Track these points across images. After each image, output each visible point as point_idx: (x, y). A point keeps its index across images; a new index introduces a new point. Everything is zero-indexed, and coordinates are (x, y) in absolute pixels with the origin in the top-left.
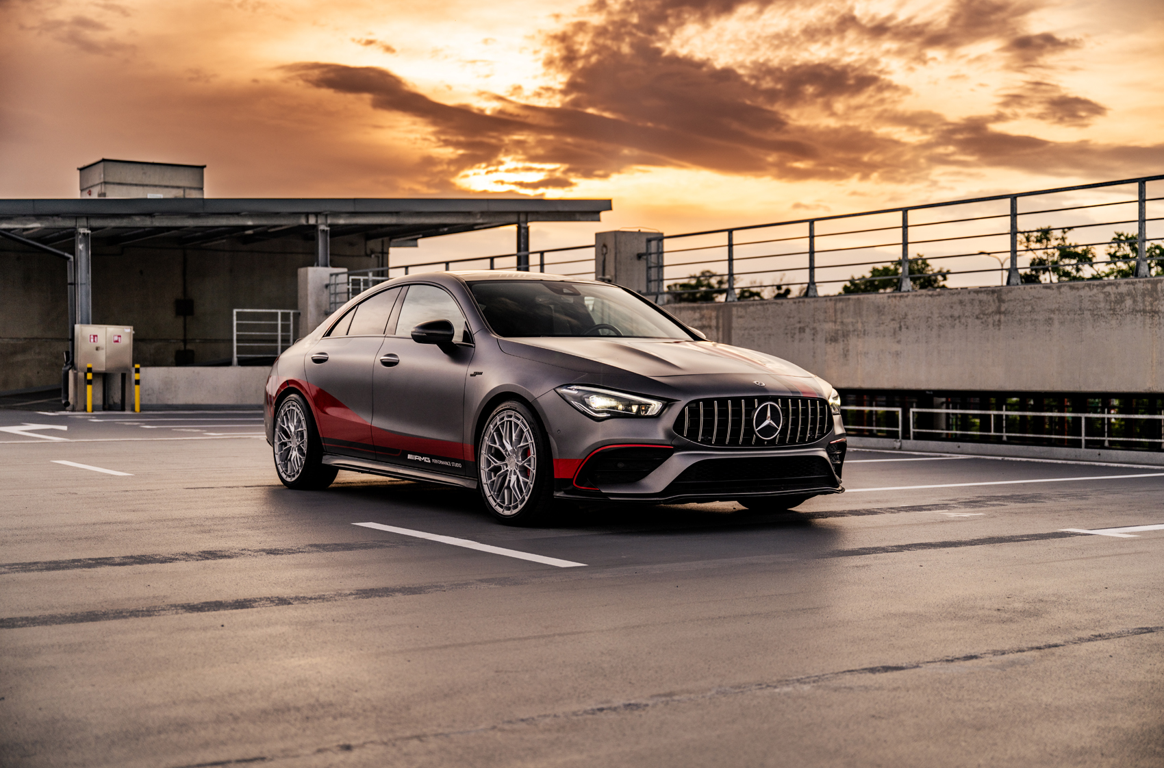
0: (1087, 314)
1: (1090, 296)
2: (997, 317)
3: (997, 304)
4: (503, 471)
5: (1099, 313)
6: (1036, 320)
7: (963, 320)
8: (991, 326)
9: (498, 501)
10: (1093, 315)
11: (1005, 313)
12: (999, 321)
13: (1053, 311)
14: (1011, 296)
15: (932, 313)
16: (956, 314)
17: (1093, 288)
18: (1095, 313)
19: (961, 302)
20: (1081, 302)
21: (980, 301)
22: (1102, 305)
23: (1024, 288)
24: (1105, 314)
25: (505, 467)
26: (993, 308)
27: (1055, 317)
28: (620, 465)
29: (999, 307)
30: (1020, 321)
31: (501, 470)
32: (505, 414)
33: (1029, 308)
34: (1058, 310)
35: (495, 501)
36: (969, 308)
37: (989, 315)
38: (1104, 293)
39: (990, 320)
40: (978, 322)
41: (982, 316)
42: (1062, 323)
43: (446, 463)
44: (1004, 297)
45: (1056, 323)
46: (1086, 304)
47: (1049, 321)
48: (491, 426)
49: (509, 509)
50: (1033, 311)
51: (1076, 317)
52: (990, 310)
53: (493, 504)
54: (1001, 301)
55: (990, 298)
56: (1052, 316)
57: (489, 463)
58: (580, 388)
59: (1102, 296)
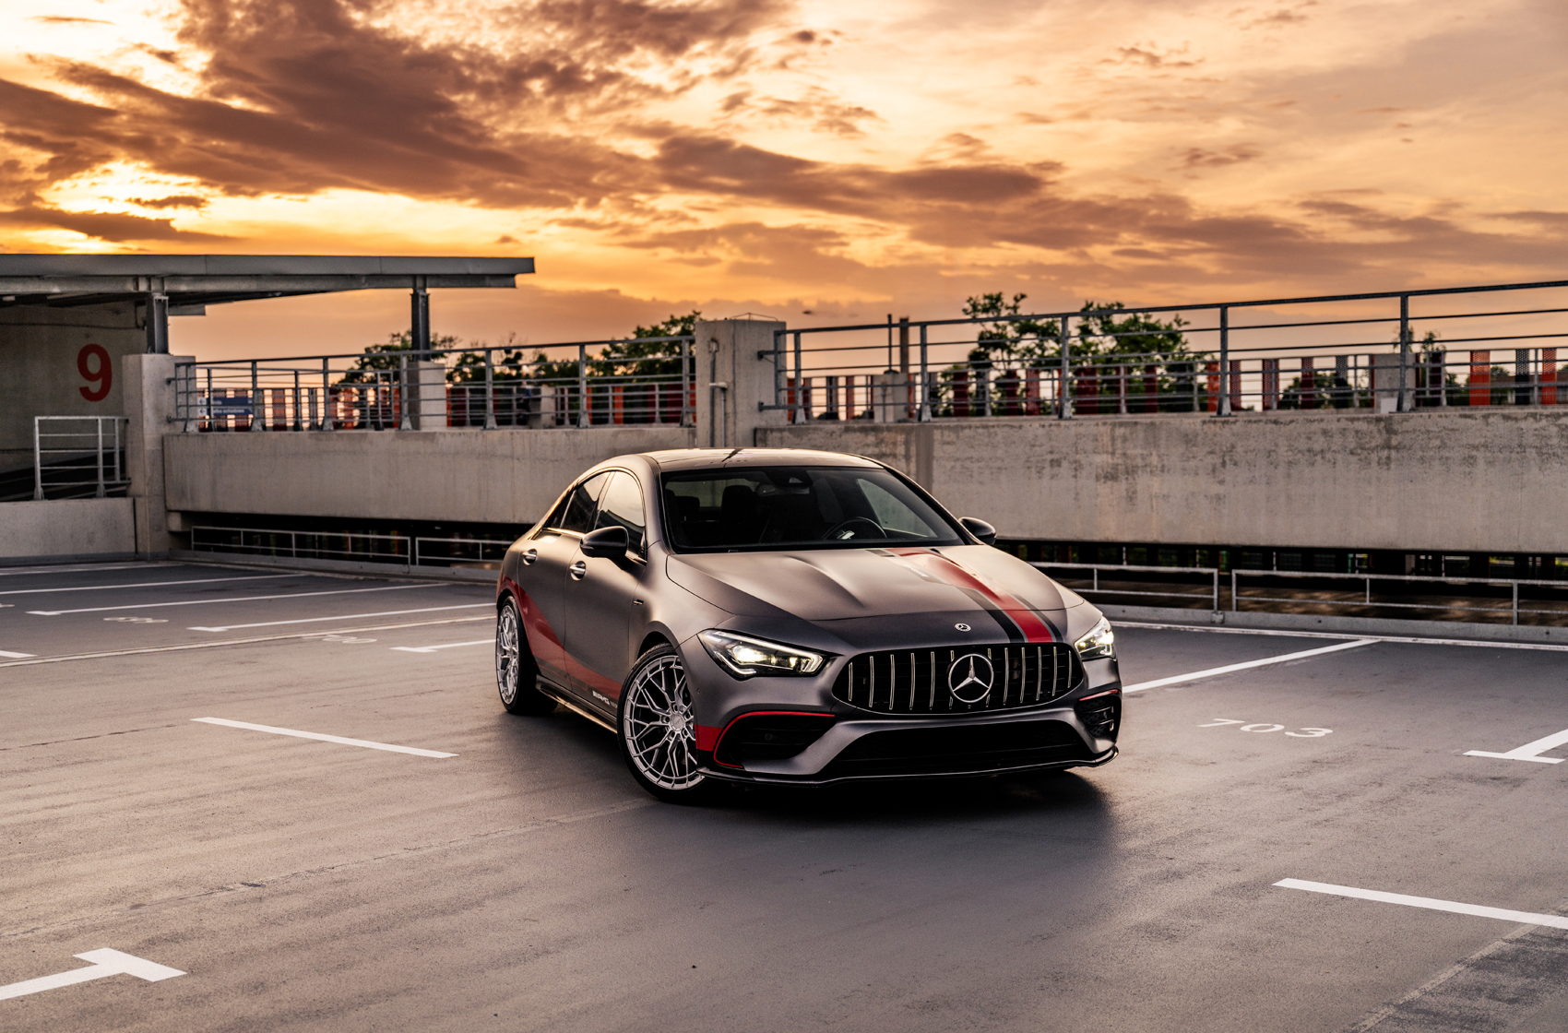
0: (1532, 453)
1: (1536, 430)
2: (1386, 453)
3: (1385, 436)
5: (1550, 451)
6: (1447, 458)
7: (1329, 456)
8: (1374, 464)
10: (1540, 454)
11: (1397, 448)
12: (1388, 458)
13: (1476, 448)
14: (1406, 426)
15: (1276, 445)
16: (1317, 447)
17: (1541, 419)
18: (1544, 451)
19: (1325, 432)
20: (1521, 436)
21: (1357, 432)
22: (1555, 441)
23: (1430, 417)
24: (1560, 452)
26: (1378, 440)
27: (1480, 455)
29: (1389, 439)
30: (1422, 460)
33: (1437, 442)
34: (1485, 446)
36: (1338, 440)
37: (1373, 450)
38: (1559, 426)
39: (1374, 457)
40: (1353, 459)
41: (1359, 451)
42: (1490, 463)
44: (1396, 427)
45: (1481, 464)
46: (1530, 439)
47: (1470, 461)
50: (1443, 446)
51: (1514, 455)
52: (1373, 444)
54: (1390, 431)
55: (1373, 427)
56: (1474, 453)
59: (1554, 430)
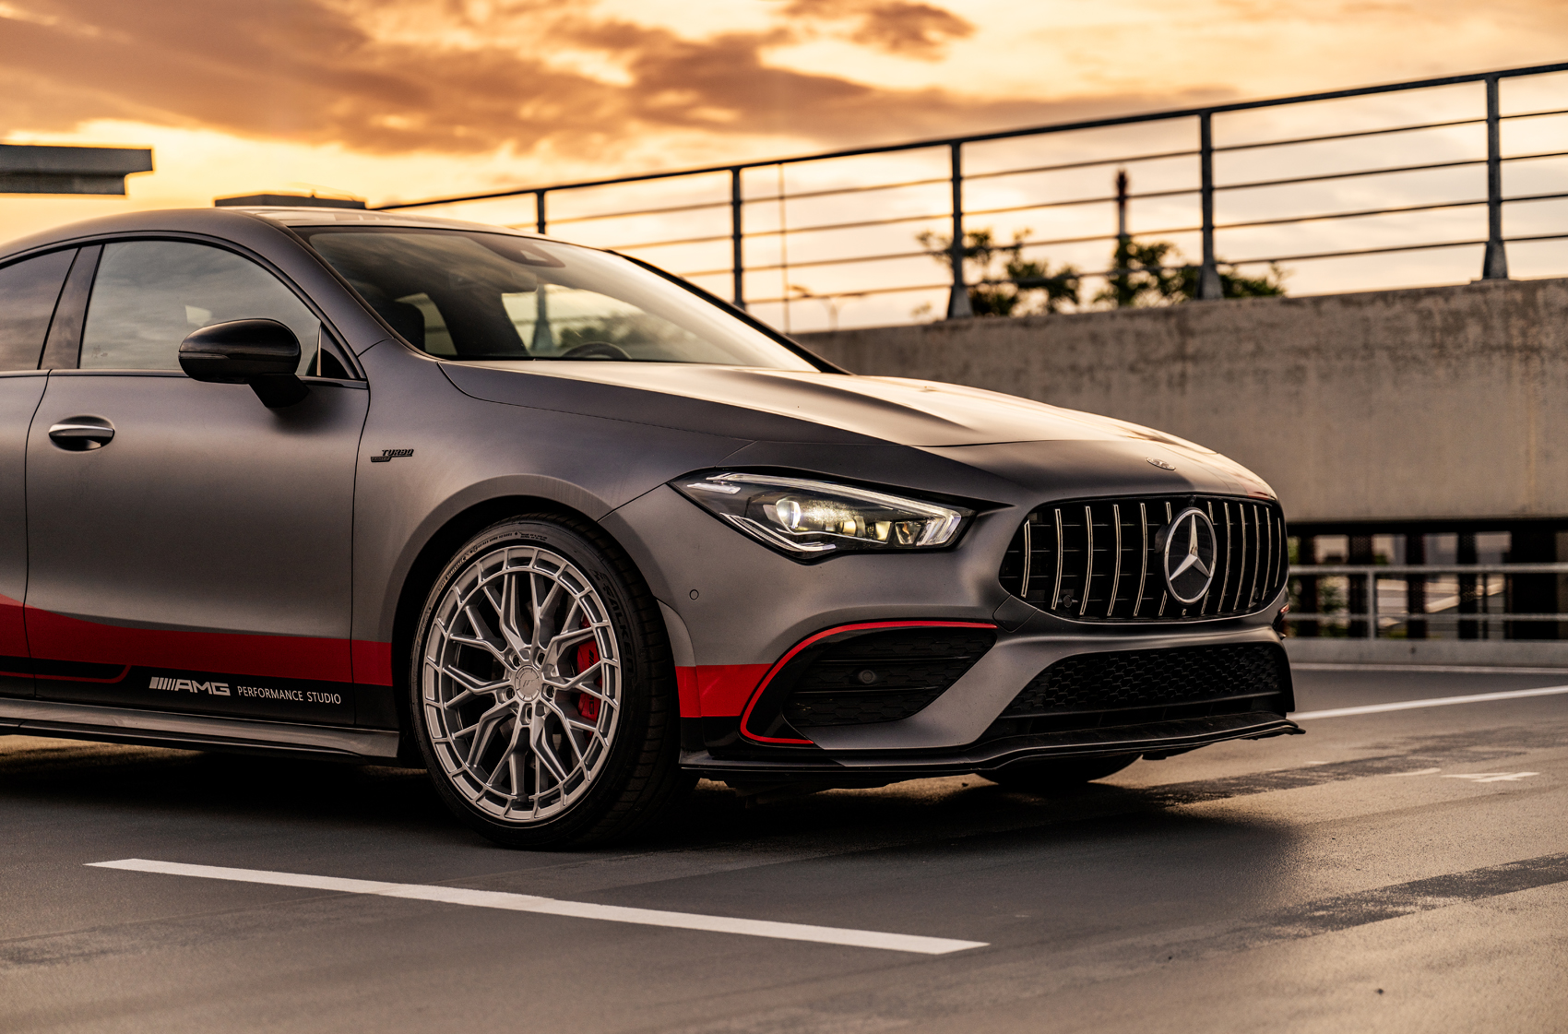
0: (1382, 358)
1: (1388, 319)
2: (1177, 368)
3: (1177, 338)
4: (498, 706)
5: (1409, 355)
6: (1266, 372)
7: (1100, 375)
8: (1163, 387)
9: (488, 786)
10: (1394, 358)
11: (1195, 358)
12: (1183, 375)
13: (1304, 352)
14: (1208, 322)
15: (1027, 361)
16: (1083, 362)
17: (1393, 303)
18: (1400, 353)
19: (1094, 338)
20: (1367, 331)
21: (1139, 335)
22: (1414, 337)
23: (1239, 306)
24: (1421, 354)
25: (504, 696)
26: (1168, 347)
27: (1311, 364)
28: (867, 677)
29: (1182, 346)
30: (1230, 376)
31: (493, 704)
32: (504, 555)
33: (1250, 347)
34: (1317, 349)
35: (478, 788)
36: (1111, 348)
37: (1160, 363)
38: (1420, 312)
39: (1162, 374)
40: (1134, 379)
41: (1141, 365)
42: (1325, 377)
43: (289, 695)
44: (1193, 324)
45: (1312, 376)
46: (1380, 336)
47: (1296, 374)
48: (458, 590)
49: (525, 805)
50: (1258, 352)
51: (1358, 363)
52: (1162, 352)
53: (471, 794)
54: (1185, 332)
55: (1160, 327)
56: (1302, 362)
57: (449, 687)
58: (747, 478)
59: (1412, 319)
